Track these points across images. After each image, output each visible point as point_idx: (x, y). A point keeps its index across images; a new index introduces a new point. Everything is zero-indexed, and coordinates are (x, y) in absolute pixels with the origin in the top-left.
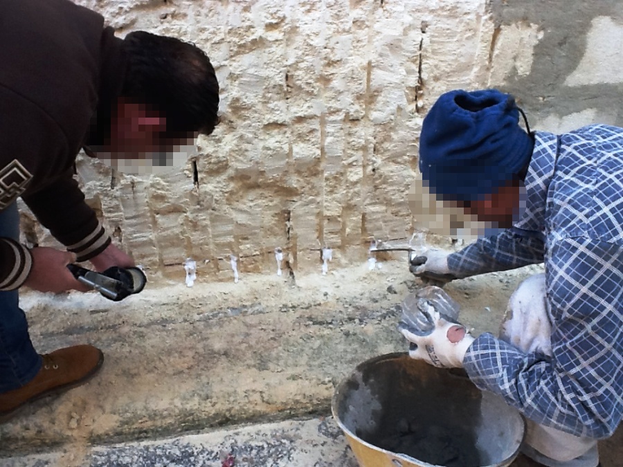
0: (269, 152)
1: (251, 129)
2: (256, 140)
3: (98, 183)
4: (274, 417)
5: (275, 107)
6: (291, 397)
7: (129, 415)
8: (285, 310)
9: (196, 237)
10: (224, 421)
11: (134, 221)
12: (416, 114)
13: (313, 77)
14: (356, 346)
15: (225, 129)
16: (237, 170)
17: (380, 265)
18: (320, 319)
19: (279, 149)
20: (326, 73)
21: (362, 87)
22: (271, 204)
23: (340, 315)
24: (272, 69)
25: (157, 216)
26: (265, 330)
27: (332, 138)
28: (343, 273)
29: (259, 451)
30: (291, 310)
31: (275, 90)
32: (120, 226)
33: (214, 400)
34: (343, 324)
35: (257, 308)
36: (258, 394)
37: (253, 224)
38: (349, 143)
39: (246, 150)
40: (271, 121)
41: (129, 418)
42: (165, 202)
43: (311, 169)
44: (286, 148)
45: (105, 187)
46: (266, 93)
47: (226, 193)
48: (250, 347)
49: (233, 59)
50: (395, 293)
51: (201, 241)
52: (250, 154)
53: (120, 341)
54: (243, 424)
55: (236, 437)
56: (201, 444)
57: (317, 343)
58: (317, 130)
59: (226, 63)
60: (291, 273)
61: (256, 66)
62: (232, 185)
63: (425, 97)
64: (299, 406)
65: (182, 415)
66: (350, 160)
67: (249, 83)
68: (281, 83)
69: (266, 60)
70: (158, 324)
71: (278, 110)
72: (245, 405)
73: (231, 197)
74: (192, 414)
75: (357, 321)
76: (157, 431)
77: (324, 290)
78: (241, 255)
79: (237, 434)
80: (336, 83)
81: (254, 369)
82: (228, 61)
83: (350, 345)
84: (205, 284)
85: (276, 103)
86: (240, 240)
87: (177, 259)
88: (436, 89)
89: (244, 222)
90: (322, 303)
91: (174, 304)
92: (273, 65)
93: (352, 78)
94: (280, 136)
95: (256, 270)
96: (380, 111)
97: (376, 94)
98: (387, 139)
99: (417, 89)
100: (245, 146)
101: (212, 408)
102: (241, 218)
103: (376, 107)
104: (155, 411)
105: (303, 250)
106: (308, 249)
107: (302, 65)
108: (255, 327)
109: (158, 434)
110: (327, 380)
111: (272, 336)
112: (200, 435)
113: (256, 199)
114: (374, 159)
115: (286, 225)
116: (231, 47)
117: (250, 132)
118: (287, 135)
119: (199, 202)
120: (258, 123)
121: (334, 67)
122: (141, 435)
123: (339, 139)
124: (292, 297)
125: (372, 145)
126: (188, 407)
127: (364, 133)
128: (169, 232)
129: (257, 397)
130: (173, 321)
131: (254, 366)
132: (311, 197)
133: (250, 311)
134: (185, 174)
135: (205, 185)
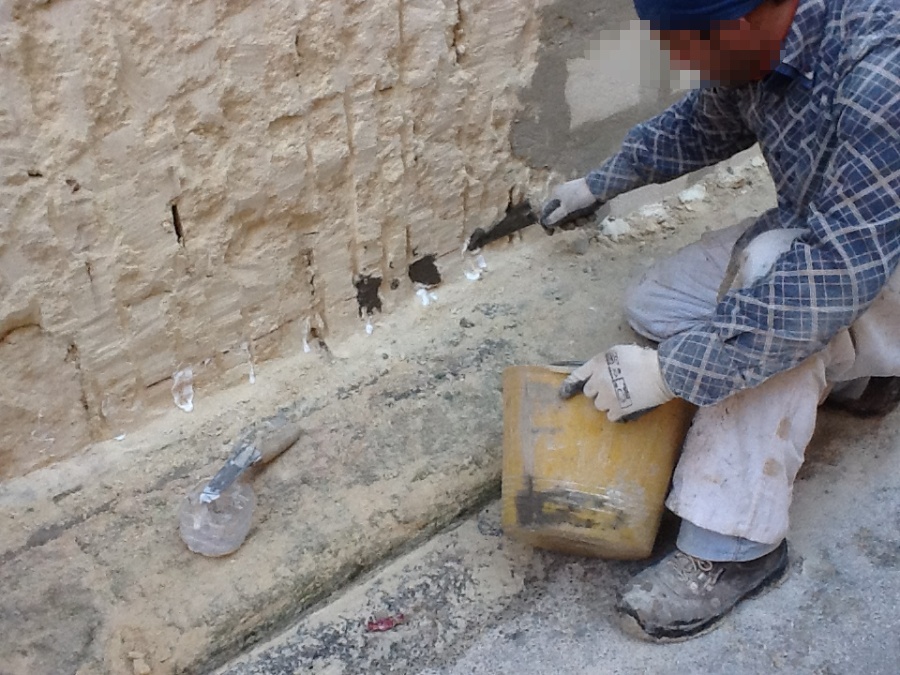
0: (282, 164)
1: (253, 134)
2: (262, 149)
3: (33, 279)
4: (416, 539)
5: (283, 90)
6: (432, 502)
7: (223, 618)
8: (345, 395)
9: (190, 326)
10: (356, 572)
11: (93, 328)
12: (457, 65)
13: (334, 33)
14: (469, 407)
15: (214, 142)
16: (237, 204)
17: (434, 295)
18: (400, 390)
19: (293, 156)
20: (349, 25)
21: (394, 36)
22: (285, 246)
23: (422, 376)
24: (276, 31)
25: (129, 309)
26: (336, 430)
27: (362, 122)
28: (392, 322)
29: (425, 590)
30: (353, 392)
31: (282, 64)
32: (75, 342)
33: (333, 547)
34: (435, 387)
35: (303, 406)
36: (389, 515)
37: (266, 284)
38: (382, 125)
39: (249, 169)
40: (280, 115)
41: (226, 622)
42: (140, 283)
43: (335, 177)
44: (303, 151)
45: (43, 282)
46: (268, 71)
47: (225, 244)
48: (332, 460)
49: (221, 24)
50: (473, 325)
51: (197, 332)
52: (255, 174)
53: (130, 523)
54: (380, 566)
55: (381, 587)
56: (340, 617)
57: (418, 422)
58: (342, 115)
59: (212, 33)
60: (322, 344)
61: (254, 30)
62: (231, 230)
63: (466, 39)
64: (444, 512)
65: (300, 585)
66: (386, 151)
67: (244, 61)
68: (291, 51)
69: (266, 18)
70: (174, 478)
71: (287, 95)
72: (378, 538)
73: (231, 250)
74: (313, 579)
75: (449, 376)
76: (270, 625)
77: (380, 352)
78: (253, 337)
79: (379, 582)
80: (362, 37)
81: (358, 487)
82: (215, 30)
83: (461, 409)
84: (208, 397)
85: (283, 84)
86: (250, 315)
87: (164, 370)
88: (477, 23)
89: (254, 284)
90: (389, 369)
91: (180, 441)
92: (277, 25)
93: (380, 25)
94: (294, 135)
95: (274, 354)
96: (417, 68)
97: (411, 44)
98: (428, 108)
99: (457, 27)
100: (244, 163)
101: (334, 560)
102: (248, 279)
103: (411, 65)
104: (259, 595)
105: (335, 303)
106: (341, 299)
107: (318, 17)
108: (320, 430)
109: (270, 629)
110: (466, 462)
111: (352, 435)
112: (329, 607)
113: (264, 244)
114: (416, 141)
115: (307, 273)
116: (217, 6)
117: (251, 139)
118: (303, 131)
119: (187, 269)
120: (262, 122)
121: (358, 13)
122: (249, 640)
123: (370, 122)
124: (343, 376)
125: (412, 122)
126: (302, 570)
127: (400, 106)
128: (147, 331)
129: (389, 520)
130: (195, 466)
131: (356, 482)
132: (338, 221)
133: (298, 414)
134: (165, 229)
135: (193, 240)
